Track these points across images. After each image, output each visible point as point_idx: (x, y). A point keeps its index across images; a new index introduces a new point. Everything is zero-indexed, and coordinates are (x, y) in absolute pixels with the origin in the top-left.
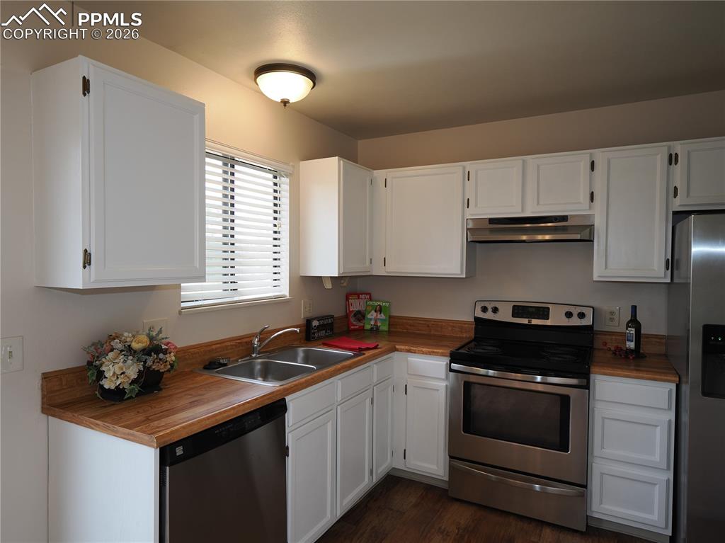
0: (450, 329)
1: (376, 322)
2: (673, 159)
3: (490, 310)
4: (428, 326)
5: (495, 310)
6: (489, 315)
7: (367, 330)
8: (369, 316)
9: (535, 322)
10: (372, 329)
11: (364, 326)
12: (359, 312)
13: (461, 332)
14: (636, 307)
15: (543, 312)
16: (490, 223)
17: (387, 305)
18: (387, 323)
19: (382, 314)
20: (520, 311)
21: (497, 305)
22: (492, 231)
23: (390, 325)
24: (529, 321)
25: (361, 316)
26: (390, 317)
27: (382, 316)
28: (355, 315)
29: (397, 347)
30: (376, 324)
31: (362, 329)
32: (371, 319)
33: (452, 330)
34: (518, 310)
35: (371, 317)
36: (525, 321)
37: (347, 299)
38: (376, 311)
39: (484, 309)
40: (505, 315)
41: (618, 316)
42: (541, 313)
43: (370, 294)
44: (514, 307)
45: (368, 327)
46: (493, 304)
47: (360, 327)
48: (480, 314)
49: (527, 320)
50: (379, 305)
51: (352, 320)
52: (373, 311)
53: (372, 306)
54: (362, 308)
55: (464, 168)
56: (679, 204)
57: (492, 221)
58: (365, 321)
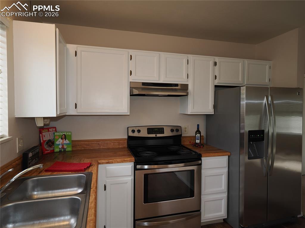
0: (112, 144)
1: (63, 145)
2: (215, 64)
3: (136, 131)
4: (99, 144)
5: (139, 131)
6: (136, 134)
7: (57, 152)
8: (57, 143)
9: (158, 135)
10: (60, 151)
11: (54, 150)
12: (50, 141)
13: (119, 145)
14: (199, 125)
15: (161, 130)
16: (143, 85)
17: (70, 133)
18: (71, 145)
19: (67, 140)
20: (151, 131)
21: (139, 128)
22: (143, 89)
23: (73, 147)
24: (156, 135)
25: (51, 143)
26: (73, 141)
27: (67, 141)
28: (47, 143)
29: (99, 161)
30: (63, 148)
31: (53, 152)
32: (59, 144)
33: (113, 145)
34: (151, 130)
35: (59, 143)
36: (154, 135)
37: (40, 132)
38: (62, 139)
39: (133, 131)
40: (144, 134)
41: (187, 129)
42: (160, 131)
43: (55, 128)
44: (148, 129)
45: (57, 150)
46: (138, 128)
47: (51, 151)
48: (131, 134)
49: (155, 135)
50: (64, 134)
51: (46, 147)
52: (60, 139)
53: (58, 135)
54: (51, 138)
55: (128, 53)
56: (217, 82)
57: (144, 84)
58: (55, 146)
